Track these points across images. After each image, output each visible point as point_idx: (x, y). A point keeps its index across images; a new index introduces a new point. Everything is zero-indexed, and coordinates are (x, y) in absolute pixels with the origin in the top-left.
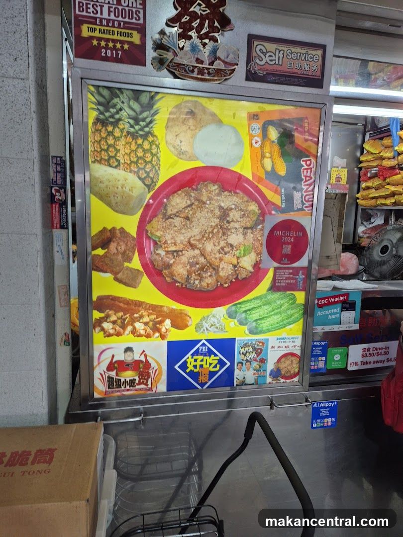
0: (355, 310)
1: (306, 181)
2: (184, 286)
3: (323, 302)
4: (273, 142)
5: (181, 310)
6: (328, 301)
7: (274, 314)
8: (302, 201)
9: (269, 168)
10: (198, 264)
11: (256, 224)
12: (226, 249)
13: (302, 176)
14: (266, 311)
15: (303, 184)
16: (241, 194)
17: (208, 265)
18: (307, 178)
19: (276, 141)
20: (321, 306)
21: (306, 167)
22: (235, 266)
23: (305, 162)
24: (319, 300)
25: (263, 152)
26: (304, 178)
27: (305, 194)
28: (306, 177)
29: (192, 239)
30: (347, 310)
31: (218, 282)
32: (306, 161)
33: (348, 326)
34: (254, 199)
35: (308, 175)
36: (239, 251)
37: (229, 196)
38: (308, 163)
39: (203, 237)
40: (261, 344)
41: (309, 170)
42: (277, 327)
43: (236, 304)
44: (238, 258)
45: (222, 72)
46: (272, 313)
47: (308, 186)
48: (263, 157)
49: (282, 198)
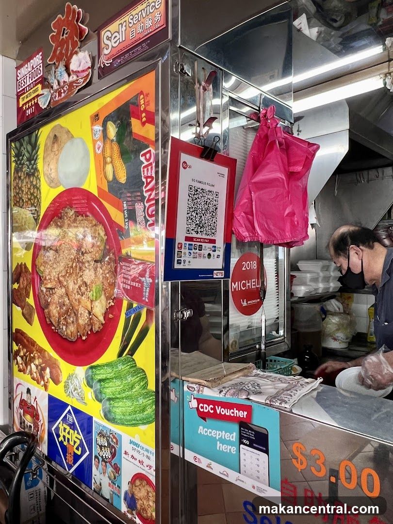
0: (267, 452)
1: (148, 184)
2: (57, 331)
3: (208, 408)
4: (112, 141)
5: (55, 359)
6: (214, 409)
7: (127, 398)
8: (145, 217)
9: (110, 178)
10: (64, 305)
11: (104, 256)
12: (83, 289)
13: (143, 178)
14: (119, 389)
15: (144, 190)
16: (91, 217)
17: (71, 308)
18: (149, 180)
19: (115, 139)
20: (203, 416)
21: (146, 163)
22: (90, 313)
23: (144, 157)
24: (199, 401)
25: (104, 158)
26: (144, 180)
27: (147, 205)
28: (146, 178)
29: (60, 275)
30: (250, 446)
31: (78, 332)
32: (144, 155)
33: (257, 484)
34: (101, 222)
35: (149, 175)
36: (92, 292)
37: (82, 220)
38: (148, 156)
39: (67, 273)
40: (114, 440)
41: (150, 167)
42: (129, 421)
43: (92, 368)
44: (92, 301)
45: (74, 84)
46: (124, 395)
47: (149, 193)
48: (105, 163)
49: (124, 215)
